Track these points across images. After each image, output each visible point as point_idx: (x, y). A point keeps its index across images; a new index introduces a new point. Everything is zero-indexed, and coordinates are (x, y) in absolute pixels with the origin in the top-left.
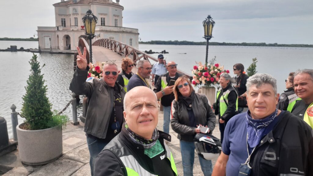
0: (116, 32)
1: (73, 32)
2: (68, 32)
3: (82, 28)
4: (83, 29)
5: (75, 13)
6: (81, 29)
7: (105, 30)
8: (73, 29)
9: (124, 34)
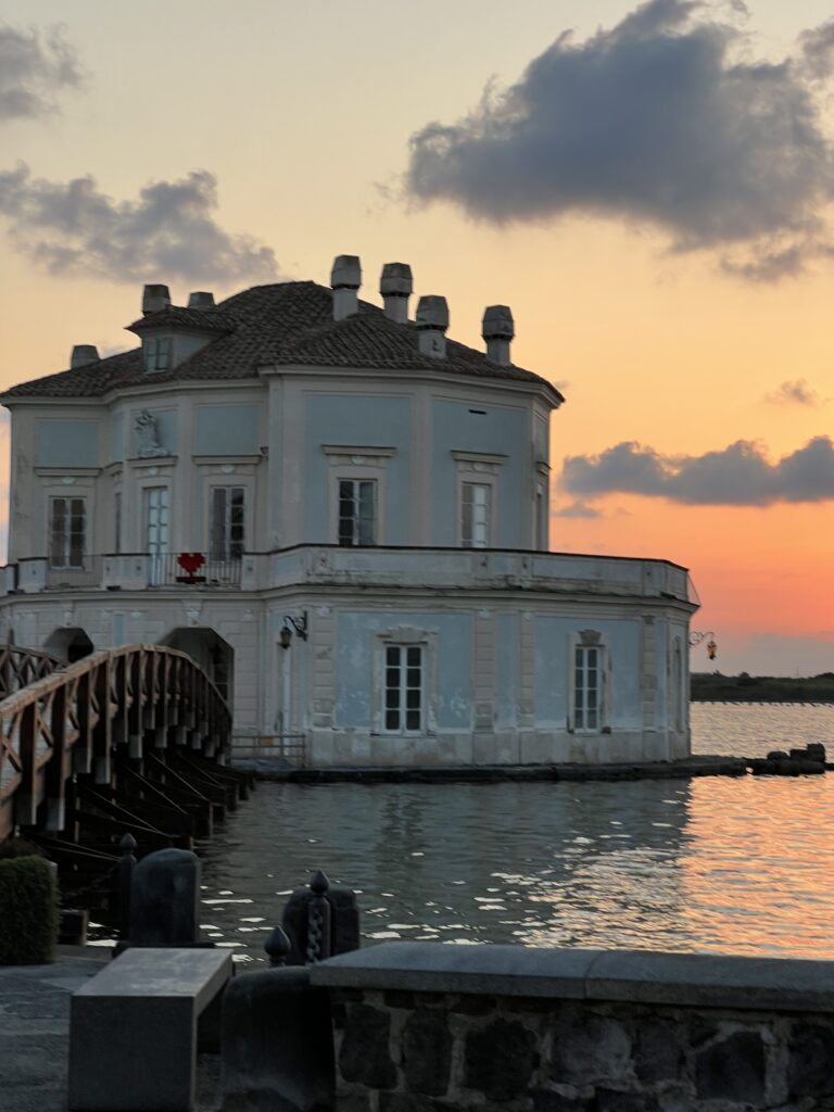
0: (441, 592)
1: (117, 608)
2: (80, 607)
3: (185, 574)
4: (191, 580)
5: (150, 448)
6: (180, 579)
7: (354, 580)
8: (117, 583)
9: (514, 607)
